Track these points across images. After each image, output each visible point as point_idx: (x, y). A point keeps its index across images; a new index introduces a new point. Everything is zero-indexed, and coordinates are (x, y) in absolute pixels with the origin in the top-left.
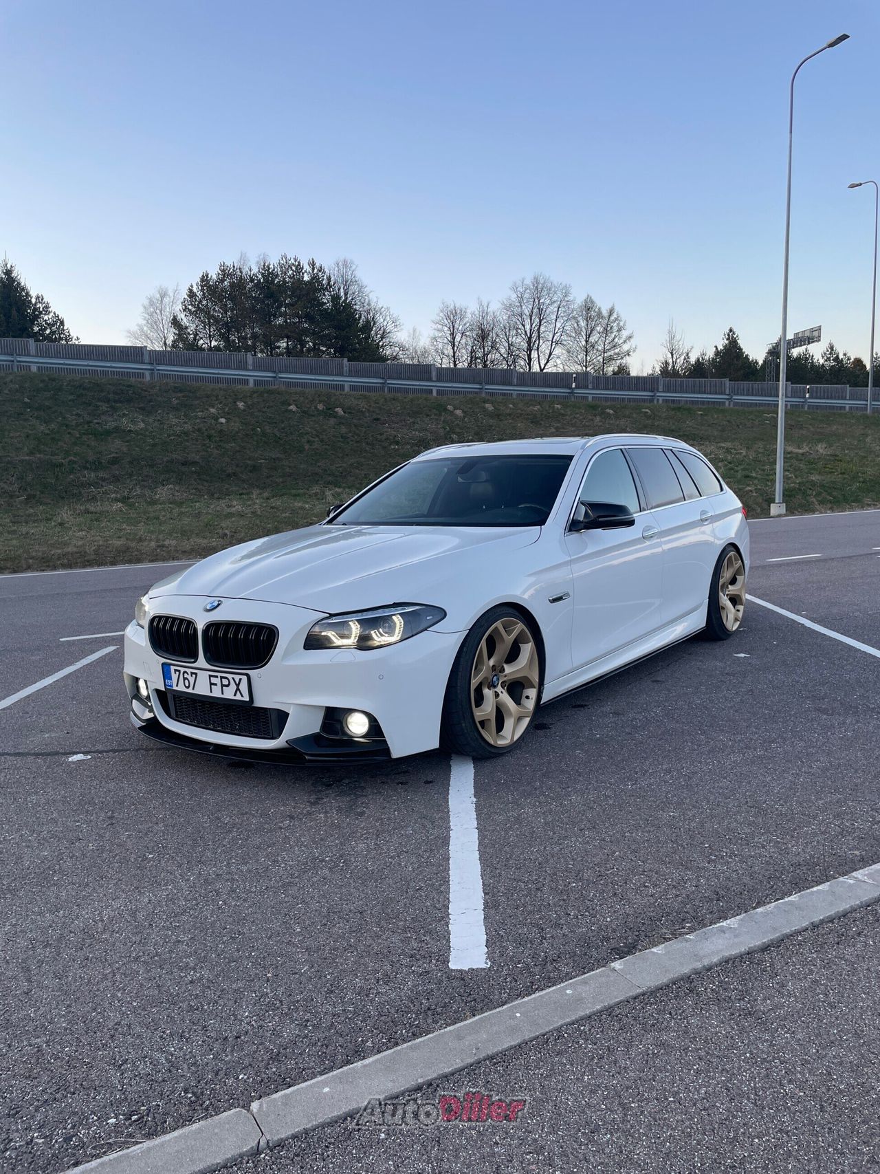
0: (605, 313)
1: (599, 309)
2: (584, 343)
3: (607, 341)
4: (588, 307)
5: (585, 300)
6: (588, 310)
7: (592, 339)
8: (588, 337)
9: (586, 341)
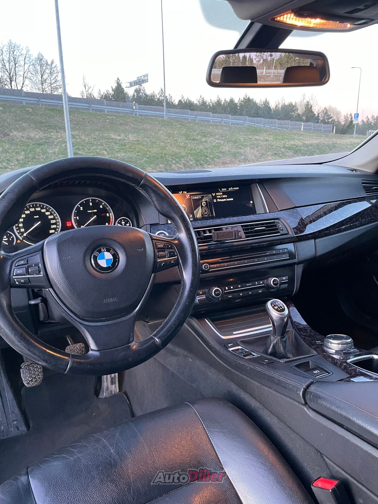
0: (49, 63)
1: (46, 60)
2: (40, 79)
3: (52, 79)
4: (40, 59)
5: (38, 54)
6: (41, 60)
7: (45, 77)
8: (42, 76)
9: (42, 78)
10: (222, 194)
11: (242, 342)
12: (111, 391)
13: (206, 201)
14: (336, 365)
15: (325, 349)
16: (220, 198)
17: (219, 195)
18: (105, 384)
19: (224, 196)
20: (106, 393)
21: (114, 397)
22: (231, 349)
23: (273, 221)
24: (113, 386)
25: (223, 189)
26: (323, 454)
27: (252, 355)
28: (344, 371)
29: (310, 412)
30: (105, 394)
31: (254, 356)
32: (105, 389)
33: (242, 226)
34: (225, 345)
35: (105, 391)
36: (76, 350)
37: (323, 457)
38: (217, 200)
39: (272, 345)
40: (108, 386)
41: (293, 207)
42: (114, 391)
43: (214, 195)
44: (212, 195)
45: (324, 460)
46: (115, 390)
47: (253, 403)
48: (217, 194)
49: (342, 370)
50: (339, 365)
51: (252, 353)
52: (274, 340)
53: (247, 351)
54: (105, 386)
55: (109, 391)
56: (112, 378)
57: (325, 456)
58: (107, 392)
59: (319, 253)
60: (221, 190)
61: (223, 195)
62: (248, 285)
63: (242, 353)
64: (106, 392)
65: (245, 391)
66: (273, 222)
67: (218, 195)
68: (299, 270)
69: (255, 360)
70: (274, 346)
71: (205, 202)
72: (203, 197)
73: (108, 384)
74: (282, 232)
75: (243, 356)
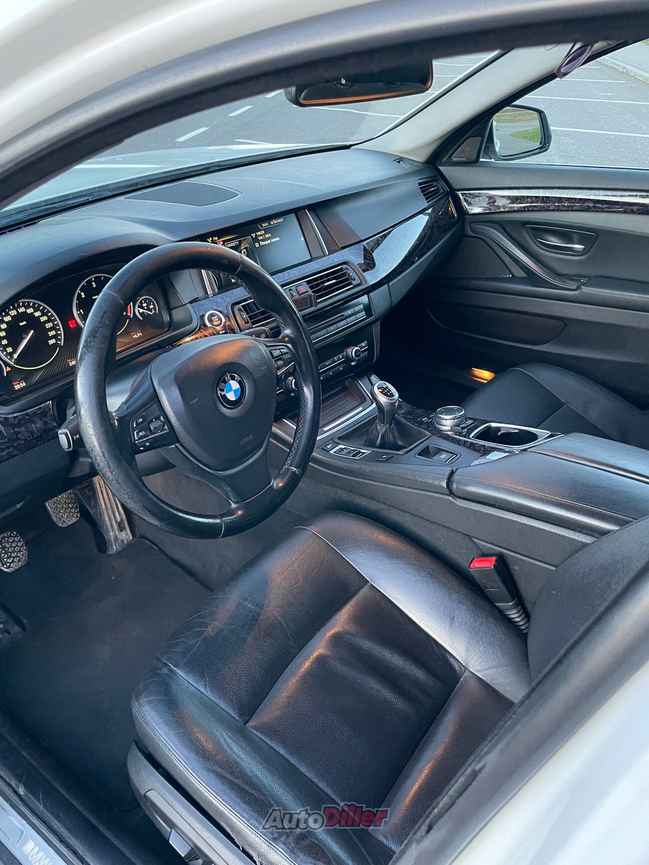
10: (263, 232)
11: (339, 438)
12: (122, 541)
13: (246, 248)
14: (459, 444)
15: (437, 426)
16: (262, 240)
17: (261, 235)
18: (111, 534)
19: (267, 236)
20: (116, 546)
21: (128, 548)
22: (332, 452)
23: (340, 267)
24: (123, 534)
25: (264, 225)
26: (472, 537)
27: (362, 453)
28: (470, 449)
29: (456, 501)
30: (115, 548)
31: (365, 453)
32: (113, 541)
33: (308, 282)
34: (324, 448)
35: (113, 544)
36: (63, 500)
37: (472, 539)
38: (259, 244)
39: (380, 435)
40: (116, 536)
41: (357, 241)
42: (127, 540)
43: (254, 237)
44: (252, 237)
45: (473, 542)
46: (128, 538)
47: (373, 506)
48: (258, 233)
49: (468, 447)
50: (463, 443)
51: (361, 451)
52: (382, 429)
53: (353, 449)
54: (112, 537)
55: (119, 541)
56: (119, 523)
57: (474, 537)
58: (117, 544)
59: (395, 302)
60: (261, 227)
61: (266, 233)
62: (327, 364)
63: (349, 453)
64: (115, 544)
65: (362, 495)
66: (341, 270)
67: (259, 236)
68: (376, 329)
69: (368, 459)
70: (383, 436)
71: (245, 250)
72: (240, 242)
73: (115, 533)
74: (355, 283)
75: (352, 457)
